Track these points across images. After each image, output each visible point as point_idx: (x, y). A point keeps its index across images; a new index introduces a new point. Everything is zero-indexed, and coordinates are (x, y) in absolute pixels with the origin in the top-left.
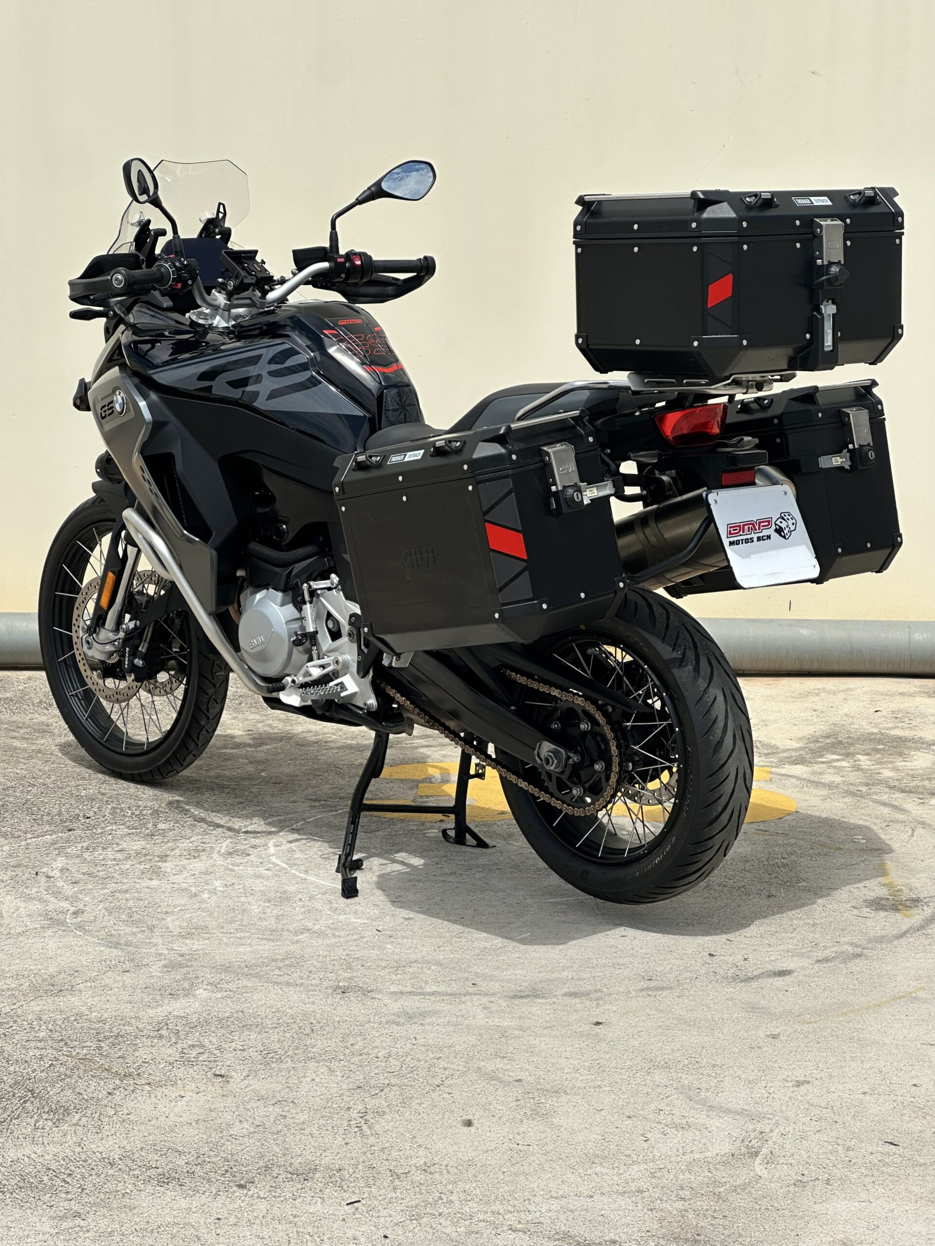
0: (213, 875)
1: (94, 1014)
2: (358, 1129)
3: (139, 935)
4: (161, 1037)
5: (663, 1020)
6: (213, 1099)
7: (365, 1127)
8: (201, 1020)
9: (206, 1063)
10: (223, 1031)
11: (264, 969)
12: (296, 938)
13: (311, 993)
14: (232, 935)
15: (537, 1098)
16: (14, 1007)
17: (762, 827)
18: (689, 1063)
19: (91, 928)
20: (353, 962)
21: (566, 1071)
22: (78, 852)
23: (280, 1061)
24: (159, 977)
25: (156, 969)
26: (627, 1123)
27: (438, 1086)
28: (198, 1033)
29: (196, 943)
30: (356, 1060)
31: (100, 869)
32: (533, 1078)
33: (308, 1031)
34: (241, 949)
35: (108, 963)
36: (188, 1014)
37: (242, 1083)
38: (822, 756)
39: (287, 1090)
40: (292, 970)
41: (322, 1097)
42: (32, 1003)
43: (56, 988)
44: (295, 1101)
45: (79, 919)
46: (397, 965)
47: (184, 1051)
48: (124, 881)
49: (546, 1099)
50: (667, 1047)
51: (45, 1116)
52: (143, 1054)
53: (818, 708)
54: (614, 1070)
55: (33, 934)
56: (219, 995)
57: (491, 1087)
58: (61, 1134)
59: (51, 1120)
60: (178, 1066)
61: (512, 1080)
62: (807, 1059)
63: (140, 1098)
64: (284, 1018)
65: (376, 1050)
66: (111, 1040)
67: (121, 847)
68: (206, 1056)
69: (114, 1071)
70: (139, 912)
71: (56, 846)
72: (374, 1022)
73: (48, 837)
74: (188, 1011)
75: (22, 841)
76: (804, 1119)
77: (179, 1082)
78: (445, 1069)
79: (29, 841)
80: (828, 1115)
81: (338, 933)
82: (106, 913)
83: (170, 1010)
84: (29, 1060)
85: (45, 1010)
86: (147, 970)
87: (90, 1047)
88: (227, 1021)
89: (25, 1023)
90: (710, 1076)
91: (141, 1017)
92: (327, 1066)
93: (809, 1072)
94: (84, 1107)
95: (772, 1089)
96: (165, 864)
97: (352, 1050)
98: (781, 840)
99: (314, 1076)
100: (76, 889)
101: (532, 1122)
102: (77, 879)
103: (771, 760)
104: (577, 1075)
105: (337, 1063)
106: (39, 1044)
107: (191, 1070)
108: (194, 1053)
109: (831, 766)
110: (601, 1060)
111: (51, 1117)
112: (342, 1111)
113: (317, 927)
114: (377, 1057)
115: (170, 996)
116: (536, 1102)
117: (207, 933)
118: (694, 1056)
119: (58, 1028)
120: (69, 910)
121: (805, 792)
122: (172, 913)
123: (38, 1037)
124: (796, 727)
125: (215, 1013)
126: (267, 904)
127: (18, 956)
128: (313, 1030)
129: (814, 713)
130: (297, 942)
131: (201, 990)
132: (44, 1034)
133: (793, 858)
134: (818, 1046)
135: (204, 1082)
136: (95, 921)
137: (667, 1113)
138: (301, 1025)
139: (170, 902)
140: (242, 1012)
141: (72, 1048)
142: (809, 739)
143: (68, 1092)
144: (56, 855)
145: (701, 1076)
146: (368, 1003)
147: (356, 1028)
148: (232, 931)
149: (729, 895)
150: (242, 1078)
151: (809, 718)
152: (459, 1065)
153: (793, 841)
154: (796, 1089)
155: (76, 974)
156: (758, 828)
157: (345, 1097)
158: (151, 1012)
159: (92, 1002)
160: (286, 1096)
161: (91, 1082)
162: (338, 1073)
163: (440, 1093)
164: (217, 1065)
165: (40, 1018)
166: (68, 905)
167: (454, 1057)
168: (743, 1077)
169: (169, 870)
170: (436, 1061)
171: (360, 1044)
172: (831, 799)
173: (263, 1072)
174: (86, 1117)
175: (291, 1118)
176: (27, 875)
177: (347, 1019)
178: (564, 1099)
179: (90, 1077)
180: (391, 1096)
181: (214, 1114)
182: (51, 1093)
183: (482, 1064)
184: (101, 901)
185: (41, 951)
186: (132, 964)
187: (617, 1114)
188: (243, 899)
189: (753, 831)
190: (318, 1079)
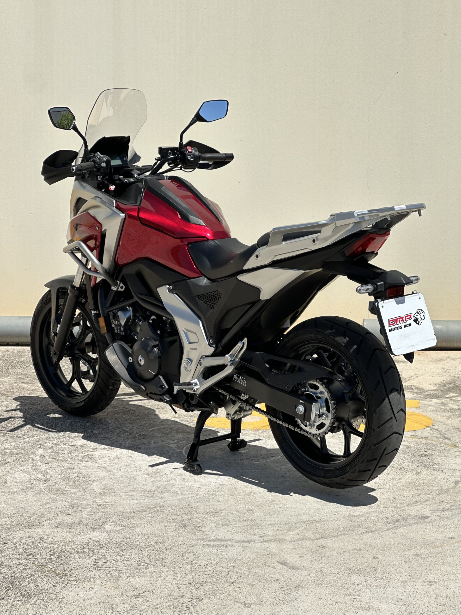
0: (120, 459)
1: (50, 539)
2: (187, 609)
3: (78, 494)
4: (84, 553)
5: (357, 545)
6: (109, 590)
7: (191, 607)
8: (106, 543)
9: (107, 568)
10: (118, 550)
11: (143, 514)
12: (161, 496)
13: (167, 527)
14: (127, 494)
15: (286, 591)
16: (7, 535)
17: (414, 434)
18: (371, 571)
19: (52, 489)
20: (191, 509)
21: (303, 575)
22: (50, 446)
23: (147, 567)
24: (86, 518)
25: (85, 514)
26: (335, 606)
27: (233, 583)
28: (104, 551)
29: (108, 498)
30: (189, 566)
31: (61, 456)
32: (285, 579)
33: (164, 550)
34: (132, 502)
35: (60, 509)
36: (100, 540)
37: (126, 580)
38: (447, 394)
39: (150, 585)
40: (158, 514)
41: (169, 589)
42: (17, 533)
43: (30, 524)
44: (154, 591)
45: (47, 484)
46: (215, 512)
47: (96, 561)
48: (73, 462)
49: (291, 592)
50: (359, 561)
51: (18, 599)
52: (74, 563)
53: (445, 367)
54: (329, 574)
55: (22, 493)
56: (118, 528)
57: (262, 584)
58: (26, 609)
59: (21, 601)
60: (92, 570)
61: (273, 579)
62: (436, 569)
63: (70, 589)
64: (152, 542)
65: (200, 561)
66: (57, 554)
67: (73, 443)
68: (108, 563)
69: (57, 573)
70: (79, 481)
71: (39, 443)
72: (200, 545)
73: (36, 438)
74: (100, 538)
75: (21, 439)
76: (433, 605)
77: (92, 579)
78: (237, 573)
79: (25, 440)
80: (447, 602)
81: (184, 493)
82: (62, 481)
83: (91, 537)
84: (12, 566)
85: (24, 536)
86: (80, 514)
87: (46, 558)
88: (121, 543)
89: (12, 544)
90: (382, 578)
91: (75, 541)
92: (173, 571)
93: (437, 576)
94: (39, 594)
95: (416, 587)
96: (95, 453)
97: (188, 561)
98: (424, 441)
99: (165, 576)
100: (47, 467)
101: (282, 605)
102: (48, 461)
103: (420, 396)
104: (309, 577)
105: (178, 569)
106: (18, 557)
107: (99, 573)
108: (101, 563)
109: (452, 400)
110: (322, 569)
111: (21, 599)
112: (179, 598)
113: (173, 489)
114: (200, 566)
115: (91, 529)
116: (286, 593)
117: (114, 492)
118: (374, 566)
119: (29, 547)
120: (42, 479)
121: (437, 414)
122: (97, 481)
123: (19, 552)
124: (434, 378)
125: (114, 539)
126: (148, 476)
127: (12, 505)
128: (166, 549)
129: (443, 370)
130: (162, 498)
131: (108, 525)
132: (22, 550)
133: (430, 452)
134: (442, 561)
135: (105, 580)
136: (55, 485)
137: (358, 601)
138: (160, 546)
139: (96, 475)
140: (129, 538)
141: (36, 559)
142: (440, 385)
143: (32, 585)
144: (39, 448)
145: (377, 579)
146: (198, 534)
147: (190, 548)
148: (128, 491)
149: (395, 472)
150: (126, 577)
151: (440, 373)
152: (245, 571)
153: (430, 442)
154: (429, 586)
155: (42, 515)
156: (412, 434)
157: (181, 589)
158: (80, 538)
159: (50, 532)
160: (149, 589)
161: (44, 579)
162: (179, 575)
163: (234, 587)
164: (113, 570)
165: (21, 541)
166: (42, 476)
167: (242, 566)
168: (400, 579)
169: (97, 457)
170: (232, 568)
171: (191, 558)
172: (452, 418)
173: (138, 574)
174: (40, 599)
175: (151, 602)
176: (22, 459)
177: (185, 543)
178: (301, 592)
179: (44, 576)
180: (207, 589)
181: (109, 599)
182: (22, 585)
183: (257, 570)
184: (59, 474)
185: (25, 503)
186: (73, 510)
187: (330, 601)
188: (135, 473)
189: (409, 436)
190: (167, 578)
